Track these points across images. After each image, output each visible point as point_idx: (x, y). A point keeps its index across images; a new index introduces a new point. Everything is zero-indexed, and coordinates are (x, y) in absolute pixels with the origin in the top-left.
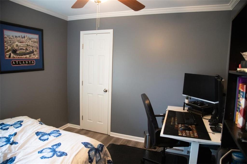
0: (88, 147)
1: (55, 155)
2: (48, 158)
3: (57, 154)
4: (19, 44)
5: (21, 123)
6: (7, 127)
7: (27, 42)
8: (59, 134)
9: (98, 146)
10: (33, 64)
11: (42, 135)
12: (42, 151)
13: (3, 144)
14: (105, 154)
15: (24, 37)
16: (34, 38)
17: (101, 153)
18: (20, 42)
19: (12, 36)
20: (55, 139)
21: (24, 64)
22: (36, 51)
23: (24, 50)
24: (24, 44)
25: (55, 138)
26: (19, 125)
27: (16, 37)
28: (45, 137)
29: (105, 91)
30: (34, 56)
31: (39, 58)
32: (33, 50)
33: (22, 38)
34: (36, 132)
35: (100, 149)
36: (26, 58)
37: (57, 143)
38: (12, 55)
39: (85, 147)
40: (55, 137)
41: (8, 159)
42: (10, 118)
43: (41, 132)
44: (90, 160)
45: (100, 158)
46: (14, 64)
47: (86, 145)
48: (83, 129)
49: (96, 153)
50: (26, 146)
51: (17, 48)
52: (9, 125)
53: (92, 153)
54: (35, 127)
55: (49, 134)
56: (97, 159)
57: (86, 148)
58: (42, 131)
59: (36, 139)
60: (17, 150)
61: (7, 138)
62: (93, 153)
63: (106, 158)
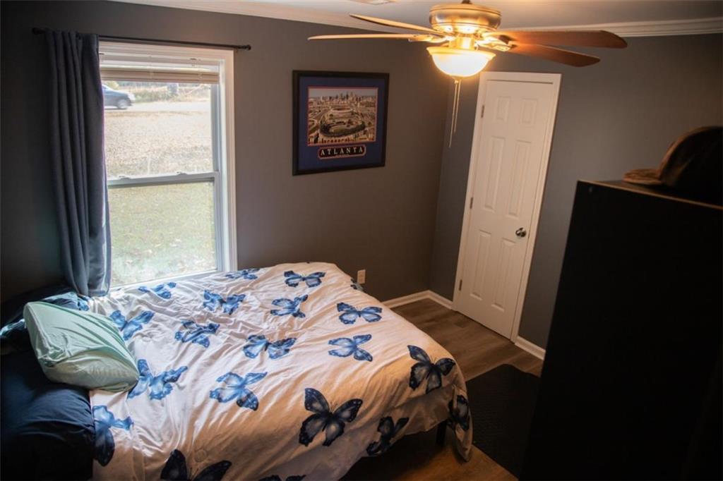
0: (416, 359)
1: (352, 356)
2: (340, 356)
3: (356, 354)
4: (336, 113)
5: (321, 278)
6: (297, 281)
7: (352, 107)
8: (376, 317)
9: (440, 361)
10: (361, 153)
11: (347, 311)
12: (336, 341)
13: (284, 313)
14: (455, 382)
15: (347, 97)
16: (367, 97)
17: (443, 376)
18: (337, 108)
19: (323, 98)
20: (365, 326)
21: (342, 154)
22: (370, 123)
23: (345, 124)
24: (345, 111)
25: (367, 322)
26: (316, 282)
27: (330, 98)
28: (352, 317)
29: (518, 235)
30: (365, 136)
31: (375, 140)
32: (363, 123)
33: (343, 99)
34: (339, 302)
35: (443, 368)
36: (347, 142)
37: (365, 334)
38: (321, 137)
39: (409, 355)
40: (367, 320)
41: (286, 339)
42: (306, 263)
43: (347, 305)
44: (412, 383)
45: (437, 385)
46: (323, 156)
47: (414, 351)
48: (457, 312)
49: (430, 373)
50: (314, 325)
51: (331, 121)
52: (300, 277)
53: (421, 370)
54: (340, 292)
55: (360, 313)
56: (430, 385)
57: (411, 358)
58: (349, 303)
59: (335, 316)
60: (301, 329)
61: (291, 302)
62: (424, 371)
63: (456, 390)
